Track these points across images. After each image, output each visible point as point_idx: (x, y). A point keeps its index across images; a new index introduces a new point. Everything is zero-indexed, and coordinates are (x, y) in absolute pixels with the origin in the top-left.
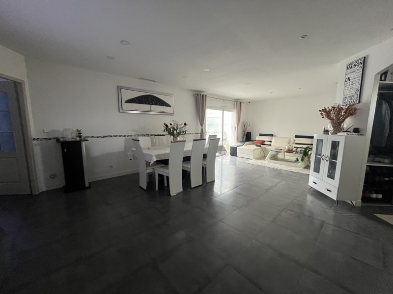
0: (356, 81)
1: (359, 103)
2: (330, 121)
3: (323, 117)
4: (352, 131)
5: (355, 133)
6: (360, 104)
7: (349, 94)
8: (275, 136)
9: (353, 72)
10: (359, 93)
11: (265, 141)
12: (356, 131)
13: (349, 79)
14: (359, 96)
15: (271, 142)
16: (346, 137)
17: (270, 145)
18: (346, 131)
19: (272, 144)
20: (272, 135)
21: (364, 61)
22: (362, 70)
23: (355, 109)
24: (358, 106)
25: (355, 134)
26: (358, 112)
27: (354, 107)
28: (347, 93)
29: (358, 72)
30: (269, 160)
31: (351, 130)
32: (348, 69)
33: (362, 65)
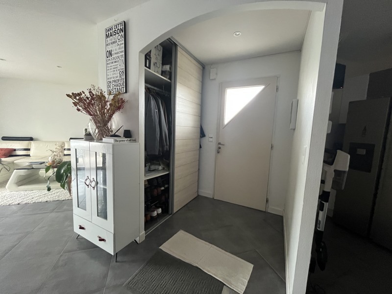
0: (118, 57)
1: (126, 92)
2: (90, 117)
3: (79, 110)
4: (122, 135)
5: (126, 137)
6: (128, 94)
7: (114, 78)
8: (37, 140)
9: (114, 42)
10: (124, 76)
11: (15, 150)
12: (128, 134)
13: (111, 54)
14: (124, 81)
15: (29, 150)
16: (113, 146)
17: (29, 155)
18: (115, 136)
19: (31, 153)
20: (31, 139)
21: (124, 28)
22: (123, 42)
23: (123, 102)
24: (126, 97)
25: (126, 139)
26: (126, 105)
27: (121, 97)
28: (111, 75)
29: (119, 43)
30: (15, 187)
31: (121, 133)
32: (107, 36)
33: (123, 33)
